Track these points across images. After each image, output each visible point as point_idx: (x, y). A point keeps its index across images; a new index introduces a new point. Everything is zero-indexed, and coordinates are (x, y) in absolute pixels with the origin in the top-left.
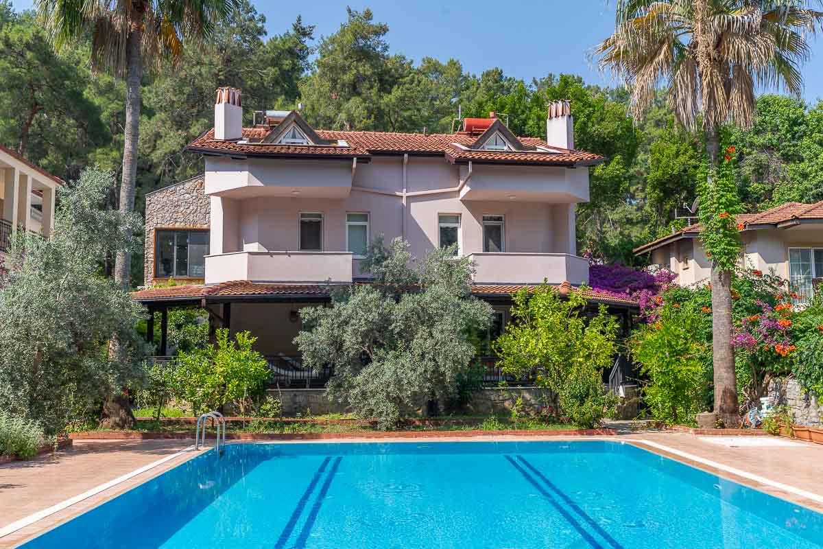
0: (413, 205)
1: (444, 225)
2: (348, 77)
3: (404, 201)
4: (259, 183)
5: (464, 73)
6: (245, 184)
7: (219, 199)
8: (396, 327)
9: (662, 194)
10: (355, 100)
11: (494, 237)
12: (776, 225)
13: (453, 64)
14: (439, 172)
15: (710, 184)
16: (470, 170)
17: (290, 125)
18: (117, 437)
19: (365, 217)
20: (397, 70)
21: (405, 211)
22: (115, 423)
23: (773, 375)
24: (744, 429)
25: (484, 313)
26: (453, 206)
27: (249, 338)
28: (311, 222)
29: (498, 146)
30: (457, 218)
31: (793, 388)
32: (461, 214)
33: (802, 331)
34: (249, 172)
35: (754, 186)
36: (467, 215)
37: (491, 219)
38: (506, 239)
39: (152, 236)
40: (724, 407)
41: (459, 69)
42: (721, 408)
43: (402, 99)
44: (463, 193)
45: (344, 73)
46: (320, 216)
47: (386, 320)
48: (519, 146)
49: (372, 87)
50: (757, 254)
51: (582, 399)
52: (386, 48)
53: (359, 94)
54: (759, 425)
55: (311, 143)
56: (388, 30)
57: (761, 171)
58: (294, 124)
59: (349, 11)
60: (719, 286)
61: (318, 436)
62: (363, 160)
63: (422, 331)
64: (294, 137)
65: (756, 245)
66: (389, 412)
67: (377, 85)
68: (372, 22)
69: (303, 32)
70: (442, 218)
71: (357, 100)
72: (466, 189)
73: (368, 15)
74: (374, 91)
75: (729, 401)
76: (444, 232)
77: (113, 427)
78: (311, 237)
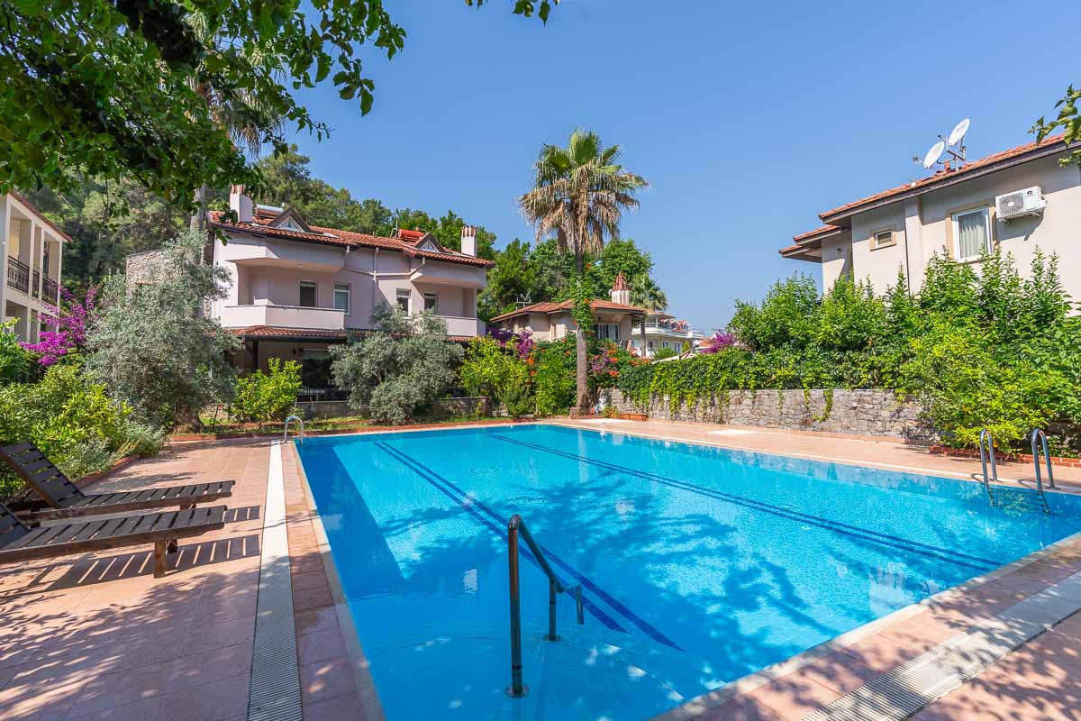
0: (380, 282)
1: (399, 296)
3: (375, 279)
4: (273, 256)
5: (352, 199)
6: (263, 256)
7: (236, 265)
8: (401, 359)
11: (431, 306)
13: (344, 192)
14: (398, 261)
16: (424, 262)
17: (285, 218)
18: (193, 439)
19: (347, 287)
20: (316, 189)
21: (375, 285)
22: (189, 428)
23: (603, 387)
24: (593, 415)
26: (406, 284)
27: (295, 365)
28: (307, 288)
29: (430, 249)
30: (408, 292)
31: (617, 394)
32: (411, 290)
34: (267, 247)
35: (548, 288)
36: (415, 292)
37: (429, 294)
38: (441, 308)
40: (582, 404)
41: (349, 195)
42: (581, 406)
44: (413, 277)
46: (315, 284)
47: (394, 355)
48: (442, 251)
49: (297, 199)
50: (563, 325)
52: (307, 174)
54: (600, 412)
55: (304, 232)
56: (310, 161)
57: (552, 281)
58: (288, 218)
60: (582, 340)
61: (354, 431)
62: (353, 249)
63: (417, 362)
64: (289, 226)
65: (562, 320)
66: (400, 414)
67: (301, 198)
68: (297, 153)
70: (399, 292)
72: (418, 275)
73: (295, 148)
74: (300, 201)
75: (584, 401)
76: (400, 300)
77: (187, 432)
78: (308, 298)
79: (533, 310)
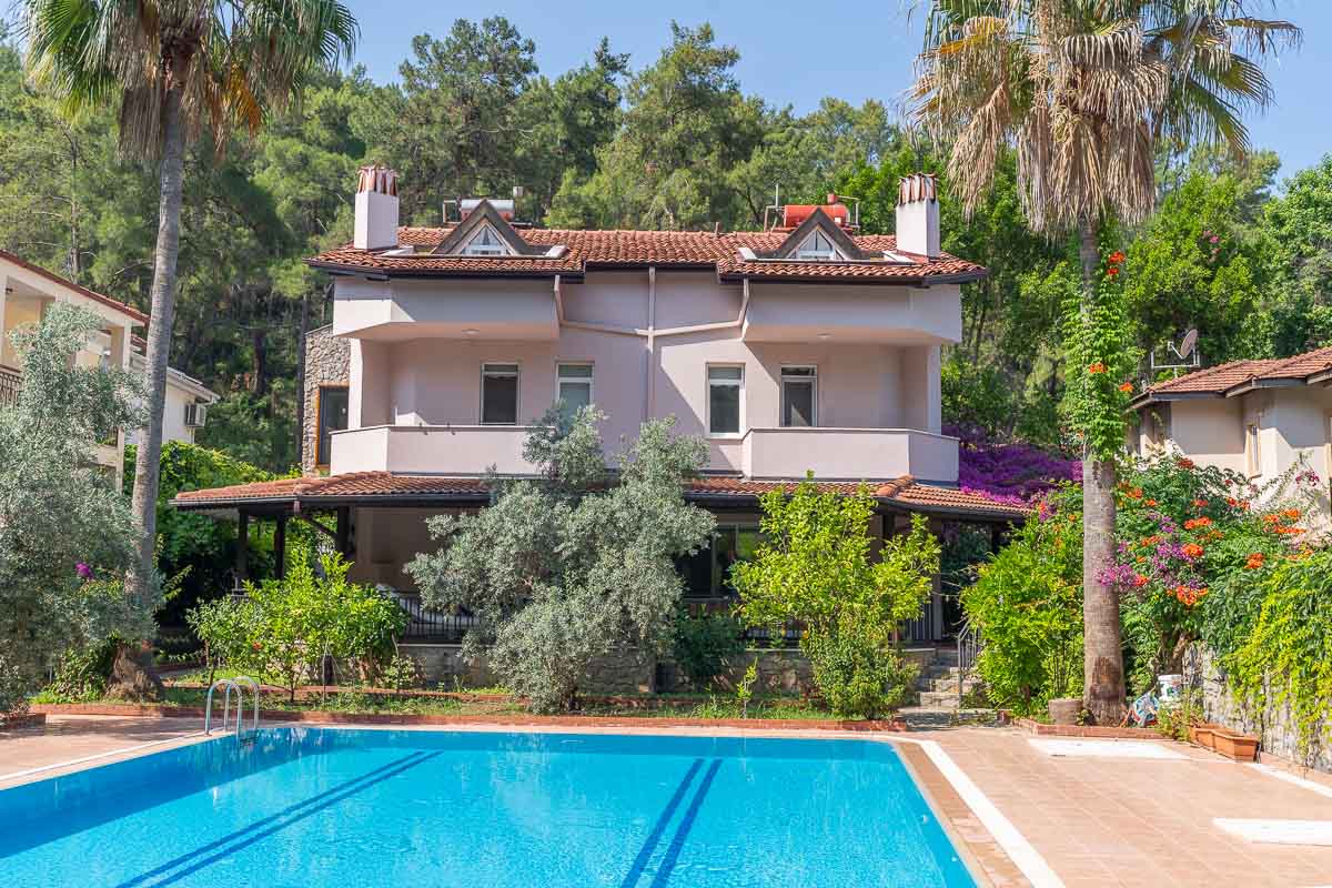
0: (664, 351)
1: (718, 382)
2: (667, 137)
3: (650, 345)
4: (405, 318)
6: (386, 319)
7: (358, 341)
8: (566, 549)
9: (1145, 326)
10: (681, 174)
11: (799, 403)
12: (1305, 379)
13: (871, 106)
14: (711, 295)
15: (1084, 315)
16: (747, 293)
17: (479, 222)
18: (125, 713)
19: (586, 370)
20: (751, 123)
21: (651, 365)
22: (127, 692)
23: (1189, 637)
25: (698, 526)
26: (733, 350)
27: (341, 564)
28: (502, 378)
29: (820, 252)
30: (737, 371)
32: (744, 364)
33: (1223, 565)
34: (393, 299)
35: (1318, 310)
36: (754, 370)
37: (798, 372)
38: (820, 406)
39: (315, 398)
40: (1098, 690)
42: (1093, 691)
43: (769, 170)
44: (745, 331)
45: (664, 129)
46: (515, 368)
47: (552, 537)
48: (854, 251)
49: (709, 151)
50: (1274, 430)
51: (848, 671)
52: (734, 88)
53: (689, 164)
55: (514, 253)
56: (737, 56)
58: (484, 223)
59: (676, 28)
60: (1094, 487)
62: (571, 278)
64: (486, 242)
66: (544, 684)
67: (717, 148)
68: (713, 45)
69: (610, 64)
70: (713, 370)
71: (686, 173)
72: (746, 325)
73: (707, 35)
74: (713, 158)
75: (1105, 680)
76: (716, 393)
77: (123, 697)
78: (499, 403)
79: (1182, 388)
